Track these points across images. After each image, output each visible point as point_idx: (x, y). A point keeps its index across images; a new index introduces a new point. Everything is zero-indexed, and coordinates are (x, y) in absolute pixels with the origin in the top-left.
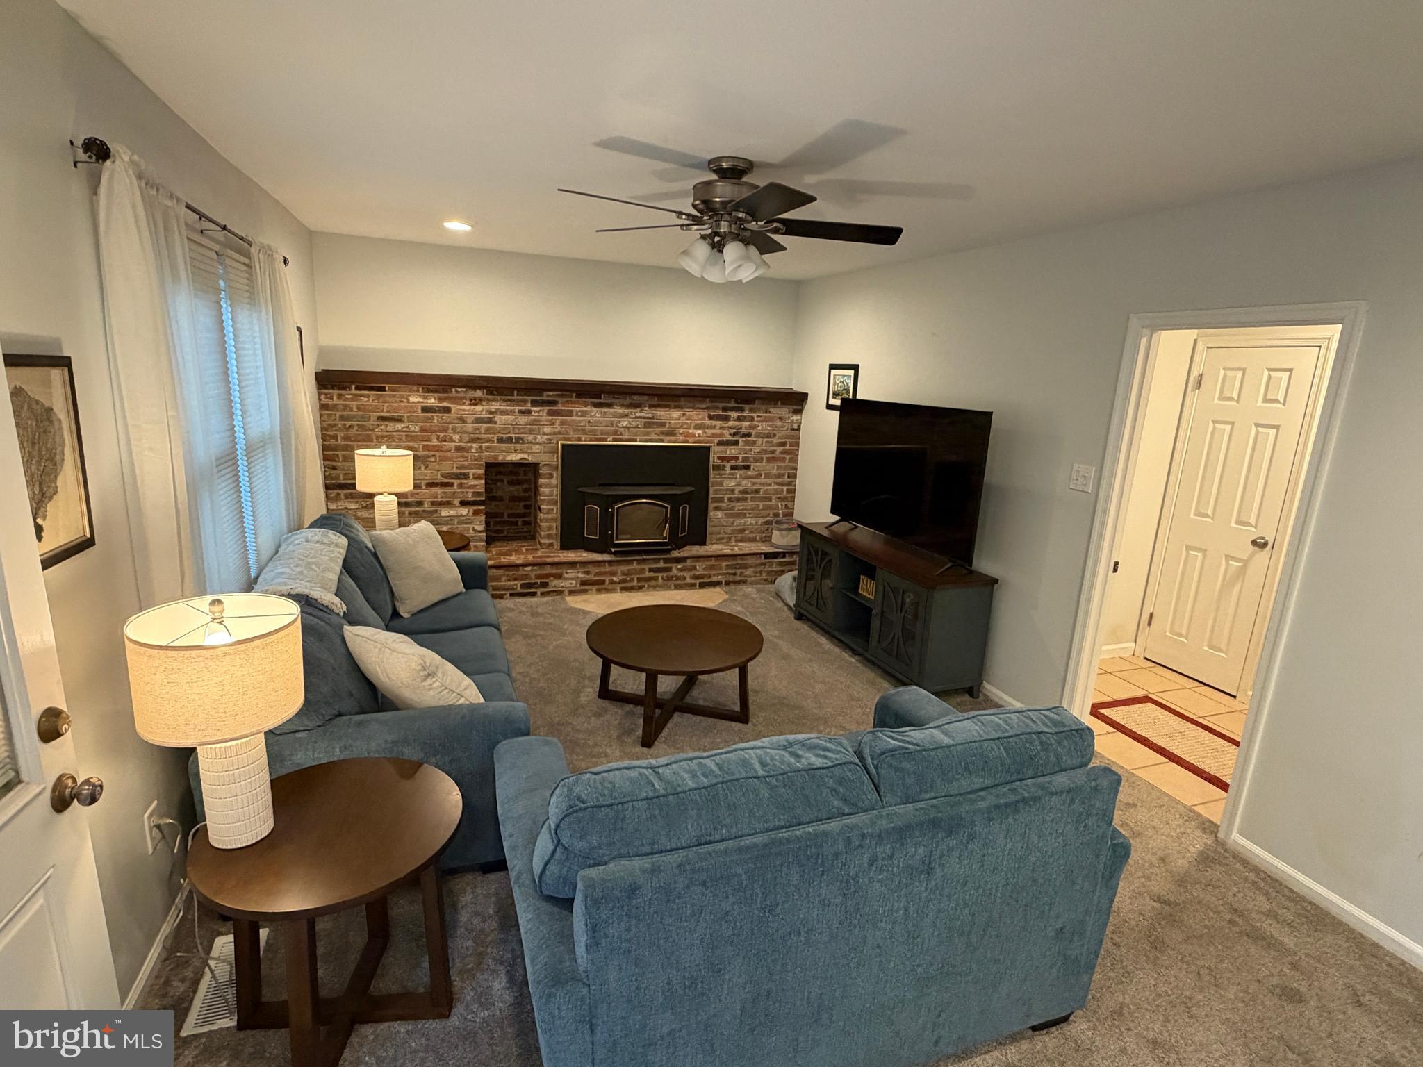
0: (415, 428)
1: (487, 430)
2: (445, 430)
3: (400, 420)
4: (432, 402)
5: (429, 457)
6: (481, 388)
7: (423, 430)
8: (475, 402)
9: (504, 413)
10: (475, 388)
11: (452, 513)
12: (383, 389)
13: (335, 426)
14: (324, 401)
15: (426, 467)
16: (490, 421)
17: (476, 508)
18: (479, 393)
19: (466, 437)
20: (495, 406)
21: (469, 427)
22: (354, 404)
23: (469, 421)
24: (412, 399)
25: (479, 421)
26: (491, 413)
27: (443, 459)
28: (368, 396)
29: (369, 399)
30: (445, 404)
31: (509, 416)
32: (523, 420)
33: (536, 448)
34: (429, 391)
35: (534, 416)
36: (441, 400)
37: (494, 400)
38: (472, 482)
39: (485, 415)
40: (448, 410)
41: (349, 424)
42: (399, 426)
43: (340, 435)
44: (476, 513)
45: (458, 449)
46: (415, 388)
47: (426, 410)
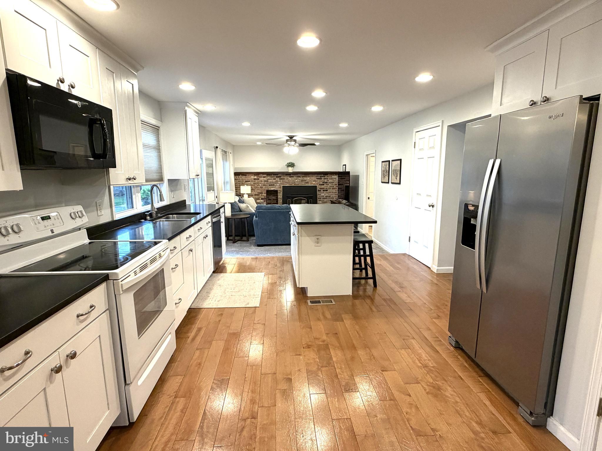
0: (252, 183)
1: (267, 183)
2: (258, 183)
3: (249, 181)
4: (256, 177)
5: (255, 189)
6: (265, 174)
7: (254, 183)
8: (264, 177)
9: (270, 179)
10: (264, 174)
11: (259, 201)
12: (246, 175)
13: (237, 183)
14: (235, 178)
15: (254, 191)
16: (267, 181)
17: (264, 200)
18: (265, 175)
19: (262, 185)
20: (268, 178)
21: (263, 182)
22: (241, 179)
23: (263, 181)
24: (252, 177)
25: (265, 181)
26: (267, 179)
27: (258, 189)
28: (243, 177)
29: (244, 177)
30: (258, 178)
31: (271, 180)
32: (274, 181)
33: (277, 187)
34: (255, 175)
35: (277, 180)
36: (257, 177)
37: (268, 177)
38: (263, 194)
39: (266, 180)
40: (259, 179)
41: (240, 182)
42: (249, 183)
43: (238, 185)
44: (264, 201)
45: (261, 187)
46: (252, 175)
47: (254, 179)
